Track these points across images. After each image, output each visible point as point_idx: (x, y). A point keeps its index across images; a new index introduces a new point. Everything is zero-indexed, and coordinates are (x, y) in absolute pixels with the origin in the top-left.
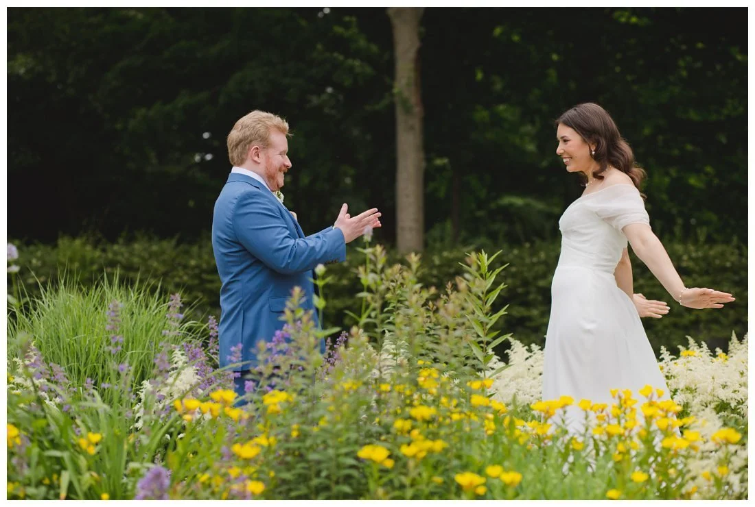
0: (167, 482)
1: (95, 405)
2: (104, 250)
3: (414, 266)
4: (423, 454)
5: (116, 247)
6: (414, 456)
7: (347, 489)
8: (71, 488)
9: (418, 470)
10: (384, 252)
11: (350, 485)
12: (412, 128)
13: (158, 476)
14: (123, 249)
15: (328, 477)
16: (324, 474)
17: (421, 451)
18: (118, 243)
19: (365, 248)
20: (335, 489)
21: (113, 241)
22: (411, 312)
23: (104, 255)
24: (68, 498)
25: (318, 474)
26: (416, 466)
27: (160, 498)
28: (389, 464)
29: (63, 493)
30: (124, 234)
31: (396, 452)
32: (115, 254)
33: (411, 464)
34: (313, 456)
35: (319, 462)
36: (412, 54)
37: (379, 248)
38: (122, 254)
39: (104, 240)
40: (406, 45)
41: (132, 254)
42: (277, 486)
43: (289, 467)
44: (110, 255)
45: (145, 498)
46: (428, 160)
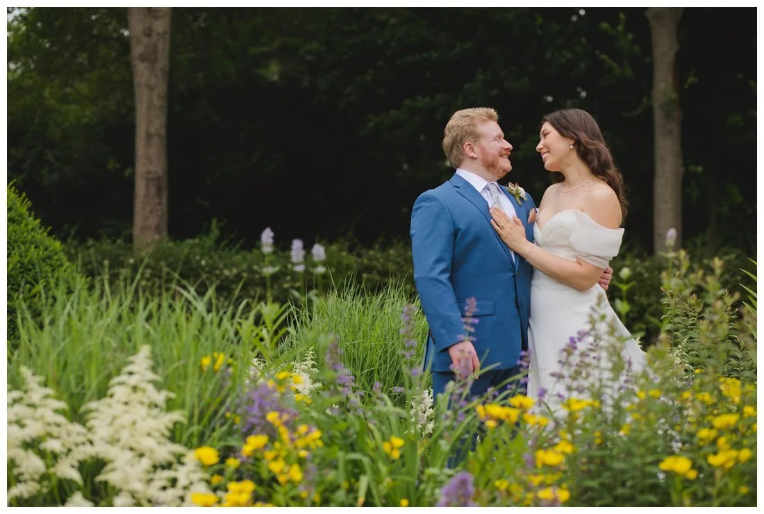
0: (471, 489)
1: (384, 409)
2: (359, 255)
3: (718, 271)
4: (731, 464)
5: (371, 253)
6: (722, 466)
7: (653, 498)
8: (369, 494)
9: (724, 481)
10: (688, 257)
11: (656, 494)
12: (670, 133)
13: (464, 483)
14: (379, 255)
15: (633, 487)
16: (629, 483)
17: (728, 461)
18: (373, 249)
19: (667, 252)
20: (641, 498)
21: (369, 246)
22: (716, 318)
23: (359, 260)
24: (366, 504)
25: (623, 484)
26: (723, 477)
27: (464, 504)
28: (692, 475)
29: (362, 499)
30: (380, 240)
31: (701, 462)
32: (370, 259)
33: (718, 473)
34: (618, 465)
35: (623, 472)
36: (670, 58)
37: (683, 253)
38: (378, 260)
39: (360, 245)
40: (665, 48)
41: (388, 260)
42: (581, 495)
43: (591, 475)
44: (366, 261)
45: (448, 505)
46: (685, 165)
